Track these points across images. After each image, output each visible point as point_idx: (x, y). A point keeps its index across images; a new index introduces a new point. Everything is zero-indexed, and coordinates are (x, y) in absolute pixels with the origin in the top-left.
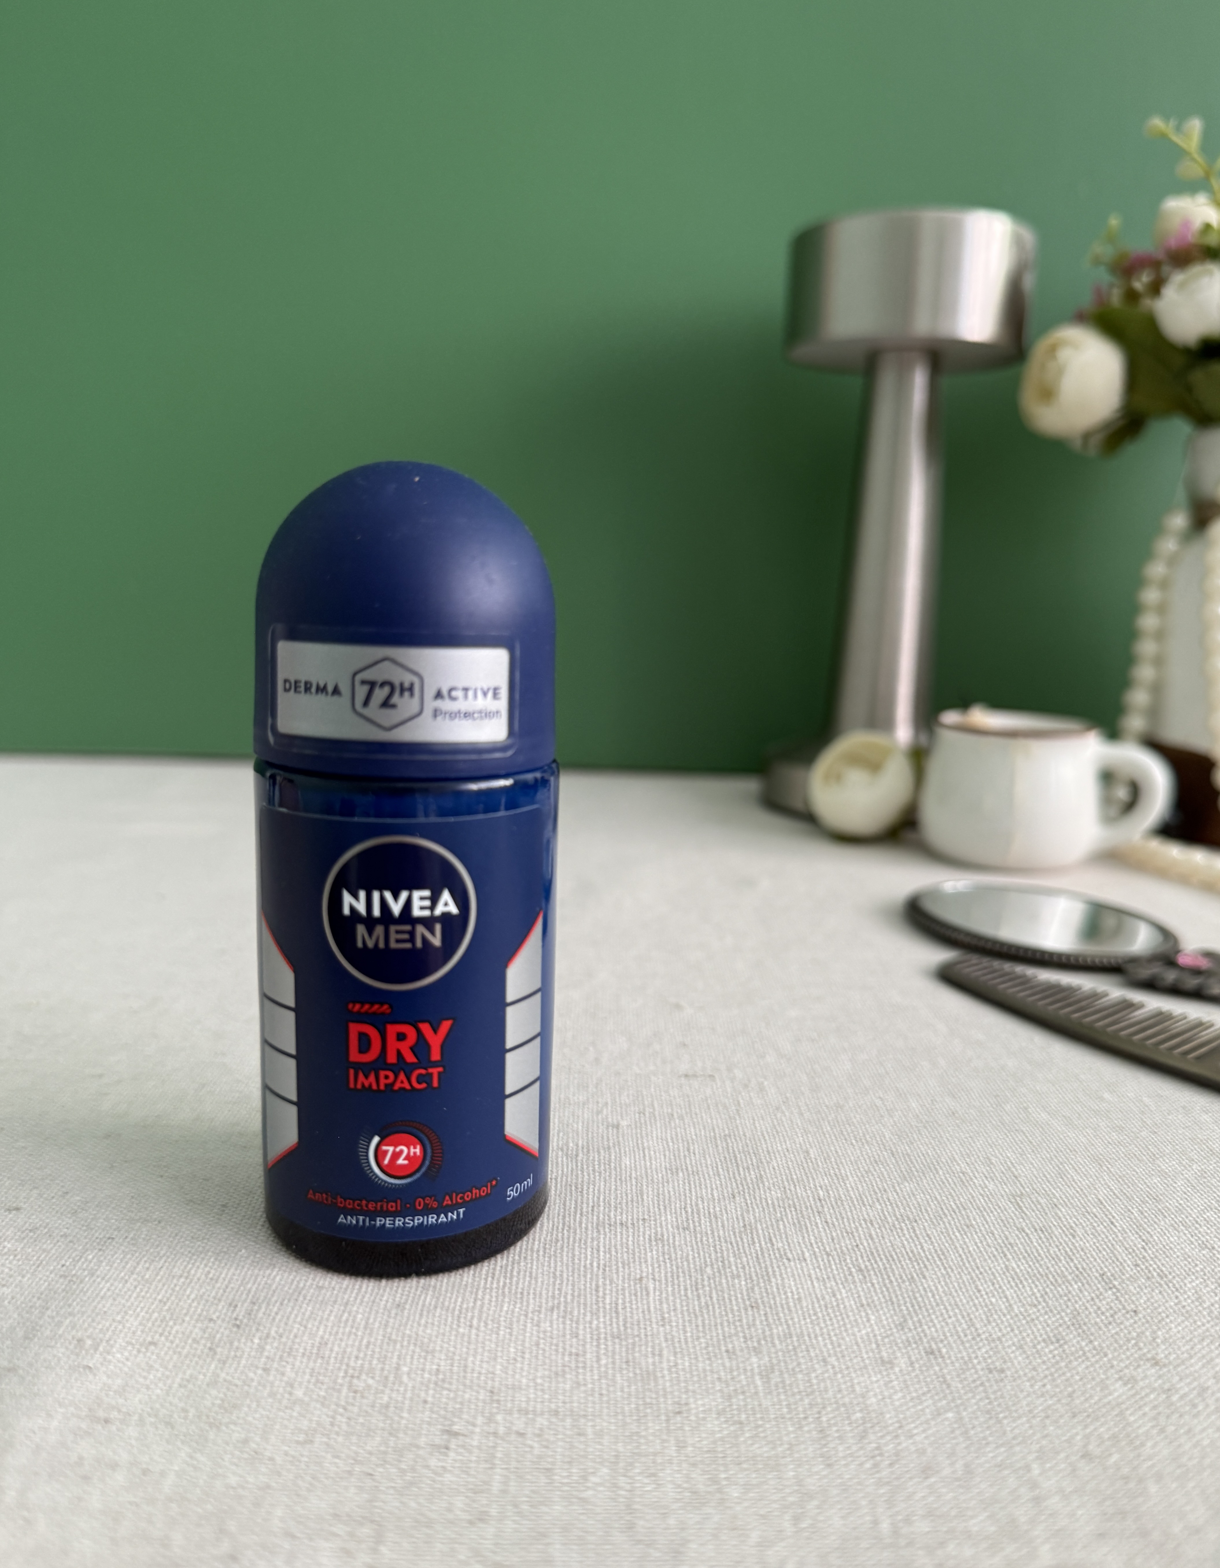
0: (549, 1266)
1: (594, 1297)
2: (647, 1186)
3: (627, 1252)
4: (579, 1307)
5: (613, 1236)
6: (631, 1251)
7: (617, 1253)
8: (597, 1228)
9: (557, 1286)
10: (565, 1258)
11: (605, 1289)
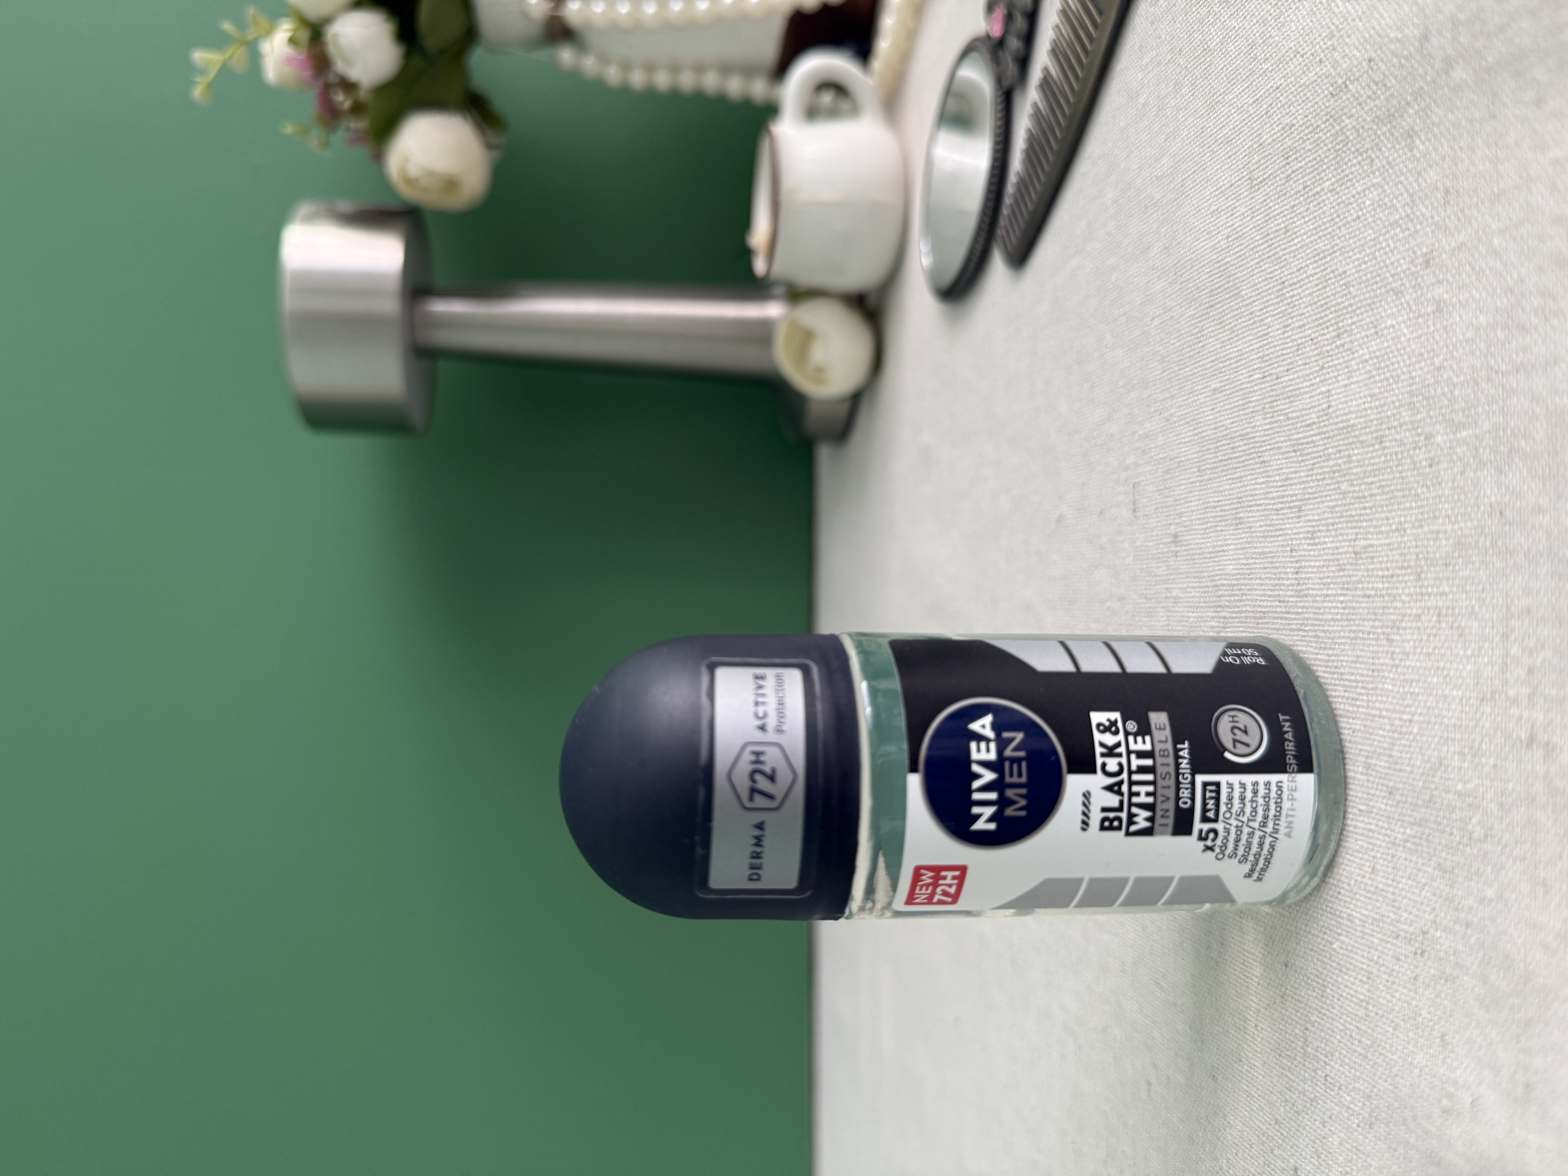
0: (1344, 644)
1: (1376, 599)
2: (1256, 548)
3: (1328, 567)
4: (1386, 614)
5: (1310, 581)
6: (1326, 564)
7: (1328, 577)
8: (1303, 597)
9: (1366, 636)
10: (1335, 628)
11: (1368, 589)
